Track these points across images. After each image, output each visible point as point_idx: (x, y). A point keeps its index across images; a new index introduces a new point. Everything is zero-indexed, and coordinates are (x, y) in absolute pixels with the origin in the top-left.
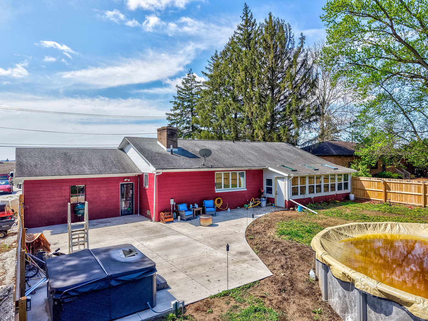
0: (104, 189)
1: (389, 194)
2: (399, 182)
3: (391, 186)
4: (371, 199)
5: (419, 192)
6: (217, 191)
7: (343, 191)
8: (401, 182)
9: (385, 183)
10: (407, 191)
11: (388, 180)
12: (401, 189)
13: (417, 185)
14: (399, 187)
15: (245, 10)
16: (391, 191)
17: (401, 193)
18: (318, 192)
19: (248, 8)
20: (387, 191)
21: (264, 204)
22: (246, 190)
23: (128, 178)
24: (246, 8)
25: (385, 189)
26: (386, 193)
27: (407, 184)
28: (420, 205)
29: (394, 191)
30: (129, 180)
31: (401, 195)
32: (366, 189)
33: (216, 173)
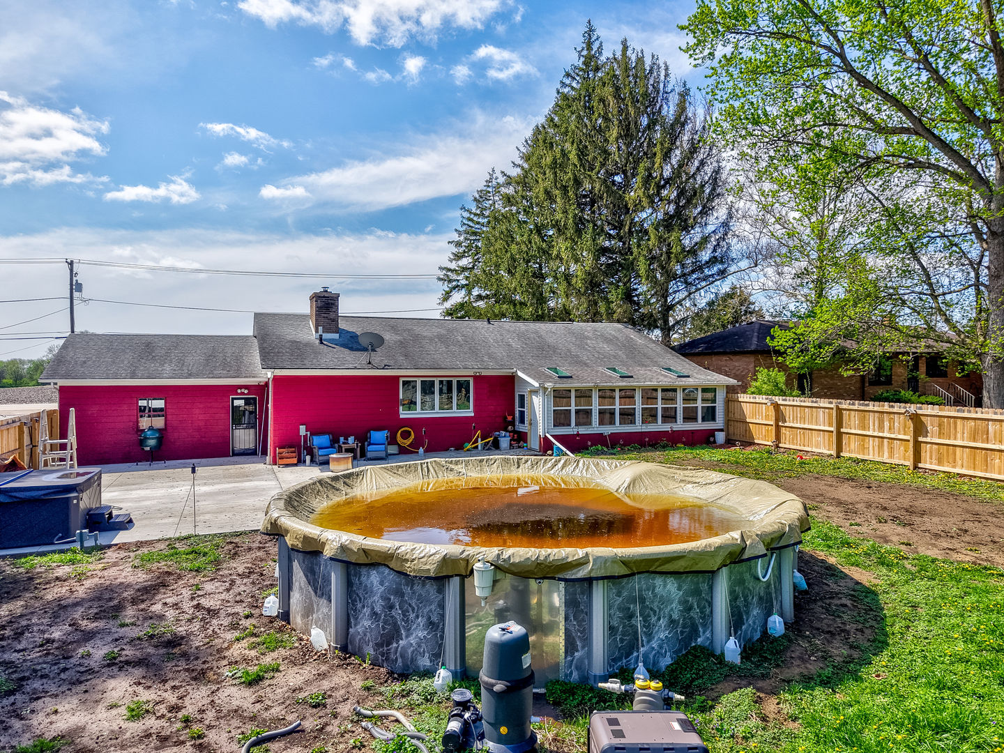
0: (201, 406)
1: (783, 430)
2: (798, 404)
3: (788, 412)
4: (756, 441)
5: (830, 425)
6: (404, 414)
7: (700, 425)
8: (803, 404)
9: (777, 407)
10: (812, 423)
11: (783, 400)
12: (803, 419)
13: (827, 410)
14: (799, 415)
15: (586, 35)
16: (786, 424)
17: (803, 429)
18: (625, 424)
19: (594, 31)
20: (780, 424)
21: (505, 442)
22: (473, 415)
23: (246, 387)
24: (591, 30)
25: (777, 420)
26: (778, 428)
27: (812, 407)
28: (828, 452)
29: (791, 425)
30: (246, 392)
31: (802, 431)
32: (748, 420)
33: (401, 380)
